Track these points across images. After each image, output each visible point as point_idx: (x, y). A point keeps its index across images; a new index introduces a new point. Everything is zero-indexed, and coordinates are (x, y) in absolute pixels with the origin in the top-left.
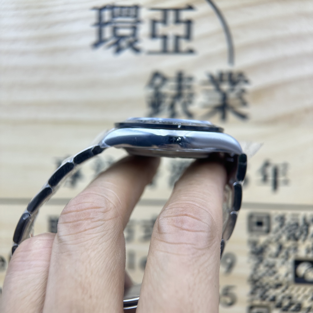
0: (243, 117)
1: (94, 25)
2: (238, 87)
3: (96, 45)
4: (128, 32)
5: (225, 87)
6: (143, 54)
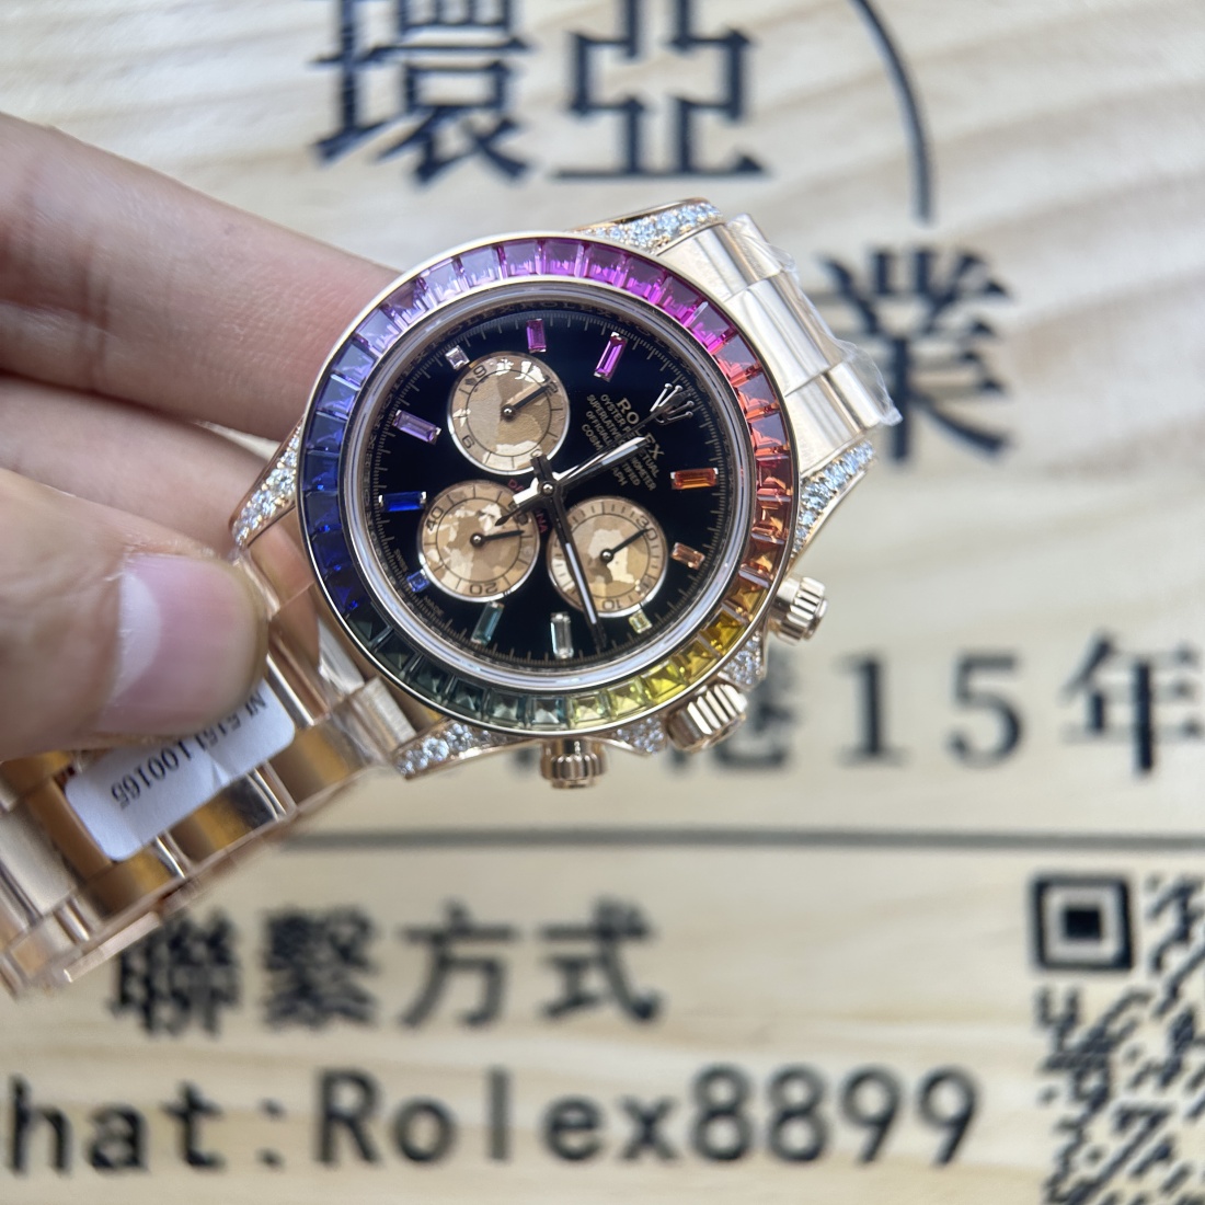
0: (988, 442)
1: (324, 61)
2: (957, 318)
3: (330, 148)
4: (470, 88)
5: (902, 315)
6: (536, 182)
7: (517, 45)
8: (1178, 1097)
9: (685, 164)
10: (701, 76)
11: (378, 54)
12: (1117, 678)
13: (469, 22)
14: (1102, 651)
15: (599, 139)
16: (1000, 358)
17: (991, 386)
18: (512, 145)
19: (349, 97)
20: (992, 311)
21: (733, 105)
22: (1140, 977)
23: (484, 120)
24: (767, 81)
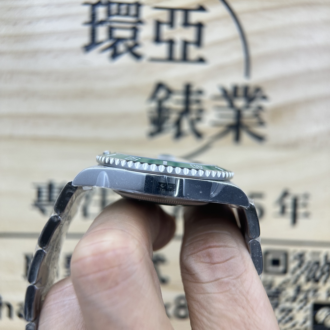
1: (86, 24)
2: (254, 104)
3: (88, 48)
4: (127, 34)
5: (240, 103)
6: (144, 61)
7: (140, 22)
8: (296, 306)
9: (185, 58)
10: (190, 34)
11: (102, 22)
12: (288, 201)
13: (127, 14)
14: (285, 194)
15: (162, 50)
16: (265, 116)
17: (261, 123)
18: (138, 50)
19: (93, 34)
20: (264, 104)
21: (198, 43)
22: (288, 276)
23: (130, 43)
24: (208, 37)
